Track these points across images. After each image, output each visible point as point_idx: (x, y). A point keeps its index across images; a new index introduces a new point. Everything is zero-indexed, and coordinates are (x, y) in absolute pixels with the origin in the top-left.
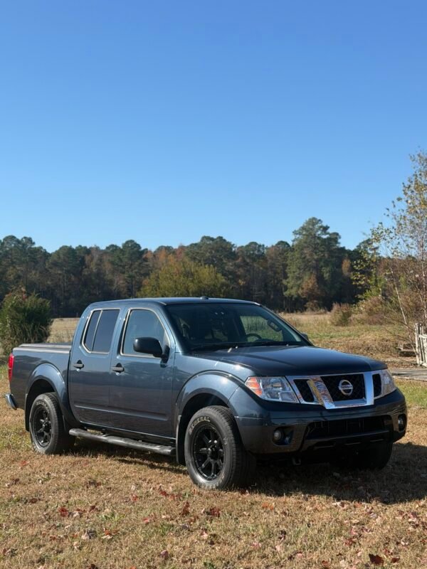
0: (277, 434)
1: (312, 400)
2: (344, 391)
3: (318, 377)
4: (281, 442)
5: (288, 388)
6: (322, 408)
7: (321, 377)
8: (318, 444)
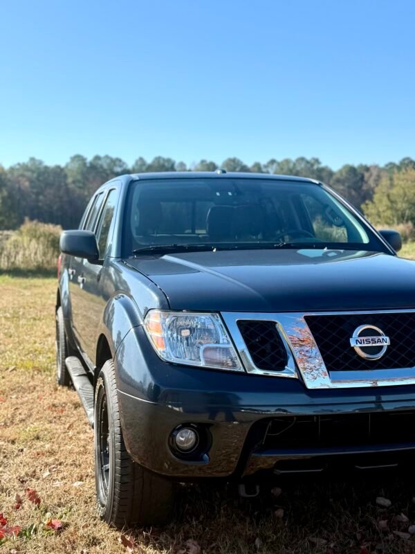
0: (185, 438)
1: (281, 367)
2: (363, 349)
3: (300, 317)
4: (193, 454)
5: (223, 338)
6: (297, 385)
7: (306, 318)
8: (281, 464)
